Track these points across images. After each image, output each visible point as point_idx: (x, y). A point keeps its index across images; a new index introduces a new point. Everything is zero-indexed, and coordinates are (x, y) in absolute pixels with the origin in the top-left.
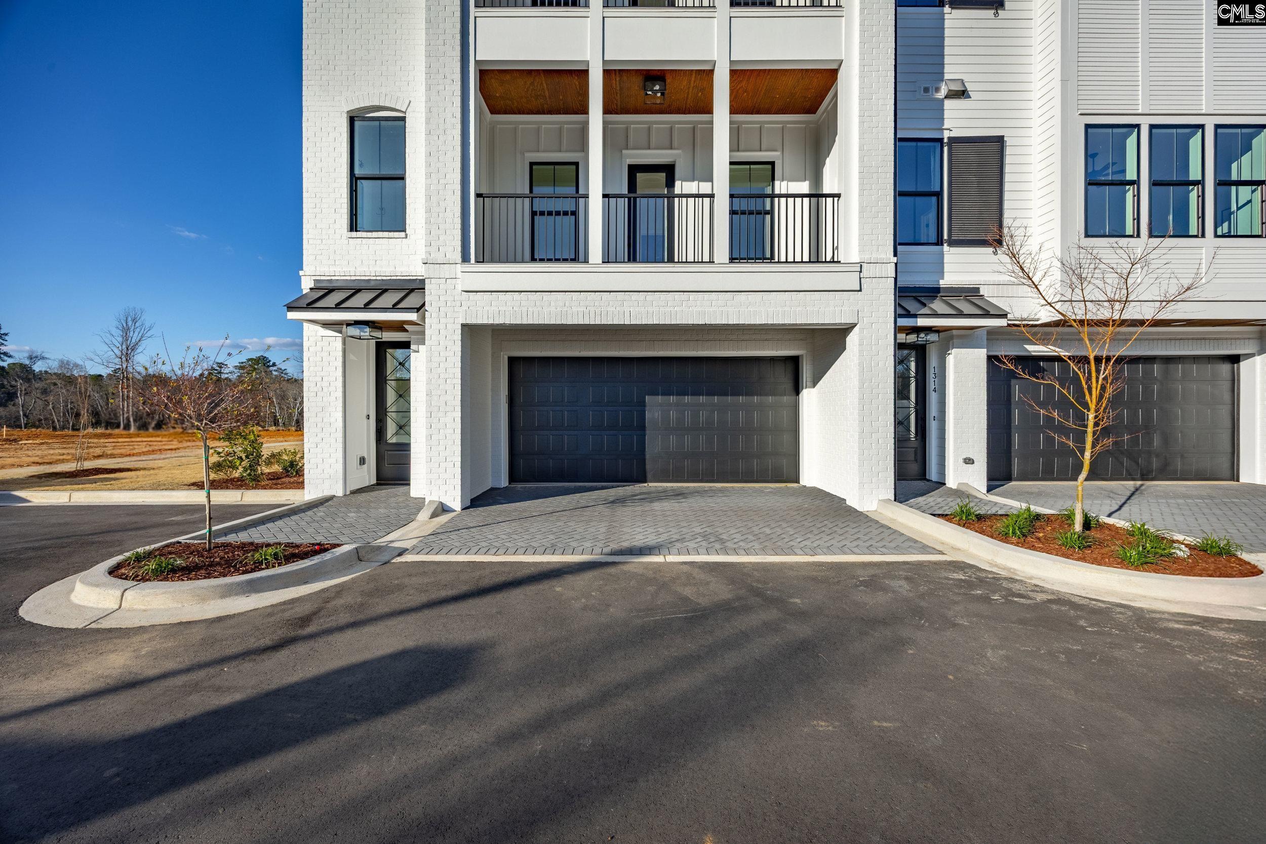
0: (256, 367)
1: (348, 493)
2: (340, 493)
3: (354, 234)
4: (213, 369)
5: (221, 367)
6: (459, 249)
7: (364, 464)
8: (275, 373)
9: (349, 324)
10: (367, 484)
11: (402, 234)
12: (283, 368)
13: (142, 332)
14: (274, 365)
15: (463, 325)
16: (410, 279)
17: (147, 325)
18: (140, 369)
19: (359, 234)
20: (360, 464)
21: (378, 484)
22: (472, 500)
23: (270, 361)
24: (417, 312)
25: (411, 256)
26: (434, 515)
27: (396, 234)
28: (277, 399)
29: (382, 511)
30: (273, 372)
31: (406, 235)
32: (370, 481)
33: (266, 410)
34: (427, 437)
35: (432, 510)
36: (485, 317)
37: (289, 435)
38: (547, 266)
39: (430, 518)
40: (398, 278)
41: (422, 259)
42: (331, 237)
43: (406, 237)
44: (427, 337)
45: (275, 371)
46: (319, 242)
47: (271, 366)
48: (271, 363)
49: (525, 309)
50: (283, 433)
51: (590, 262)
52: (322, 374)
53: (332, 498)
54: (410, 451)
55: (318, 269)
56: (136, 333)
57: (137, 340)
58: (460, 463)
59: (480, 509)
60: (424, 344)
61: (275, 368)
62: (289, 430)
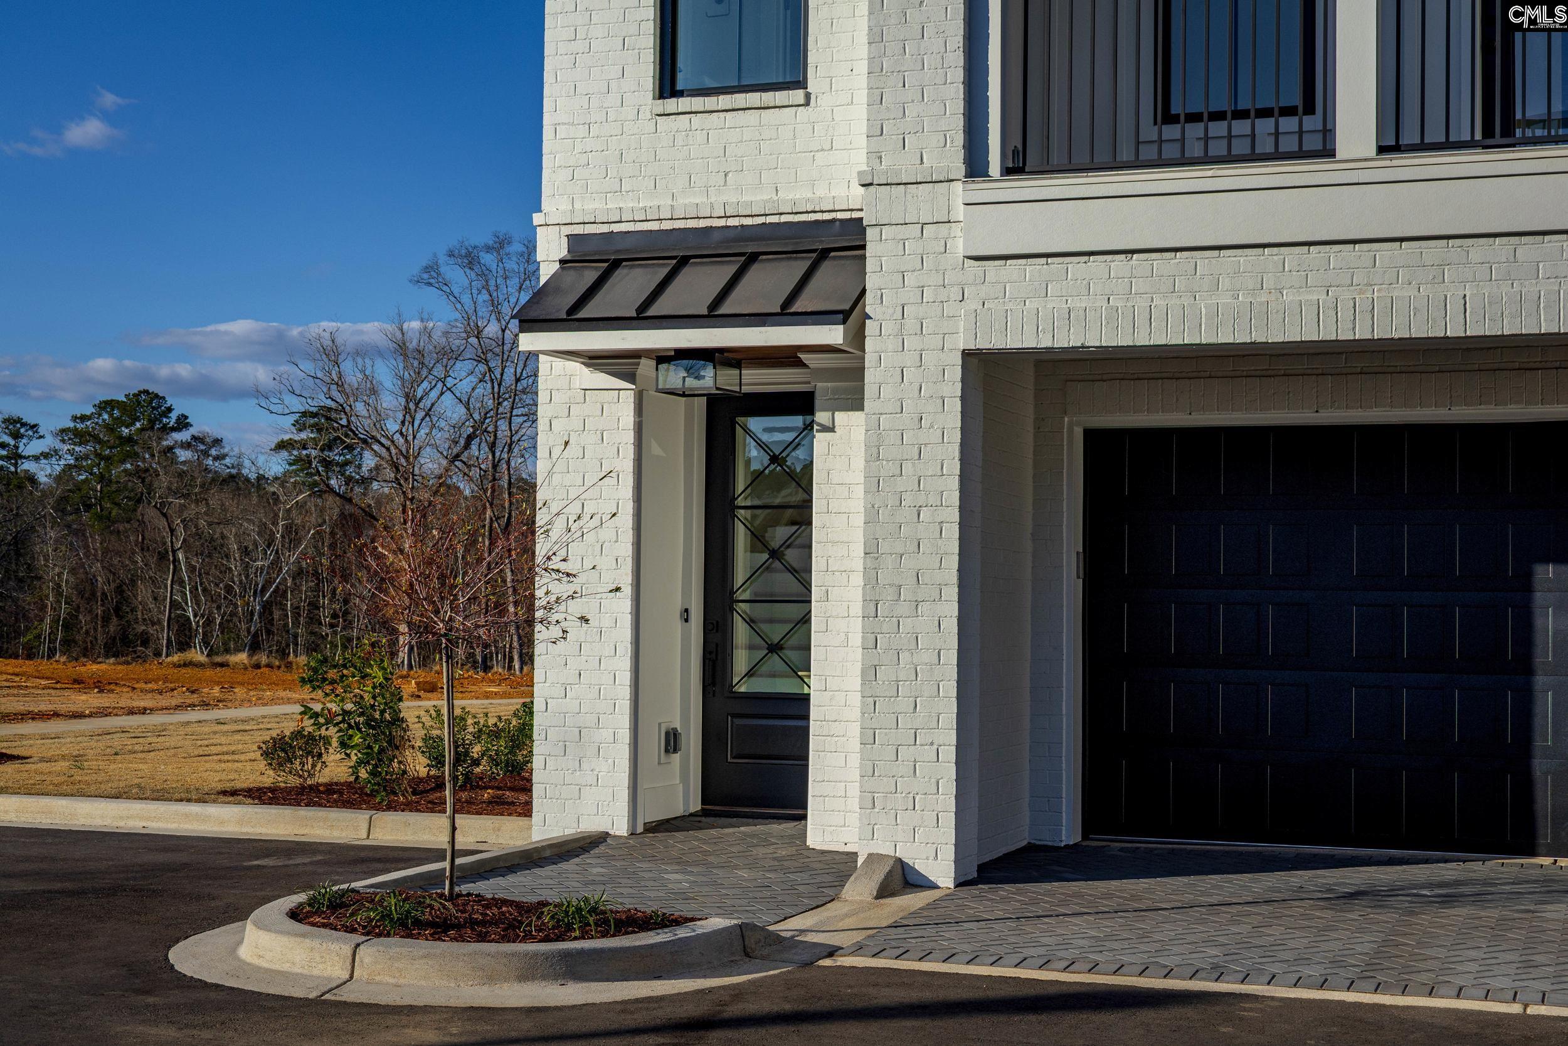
0: (124, 431)
1: (640, 829)
2: (620, 828)
3: (671, 104)
5: (15, 436)
6: (960, 139)
7: (675, 751)
8: (183, 455)
9: (663, 358)
10: (680, 811)
11: (798, 95)
12: (210, 434)
14: (183, 423)
15: (967, 355)
16: (817, 222)
19: (684, 103)
20: (667, 751)
21: (704, 813)
22: (982, 868)
23: (170, 410)
24: (844, 322)
25: (818, 155)
26: (885, 891)
27: (780, 97)
29: (744, 874)
30: (178, 451)
31: (808, 96)
32: (686, 802)
34: (864, 672)
35: (879, 876)
36: (1030, 329)
38: (1210, 173)
39: (877, 897)
40: (784, 219)
41: (859, 173)
42: (611, 118)
43: (807, 104)
44: (869, 390)
45: (186, 446)
46: (582, 131)
47: (173, 429)
48: (174, 416)
49: (1141, 303)
50: (276, 675)
51: (1340, 154)
53: (599, 839)
54: (806, 717)
55: (578, 206)
58: (954, 748)
59: (1006, 887)
60: (861, 408)
61: (184, 436)
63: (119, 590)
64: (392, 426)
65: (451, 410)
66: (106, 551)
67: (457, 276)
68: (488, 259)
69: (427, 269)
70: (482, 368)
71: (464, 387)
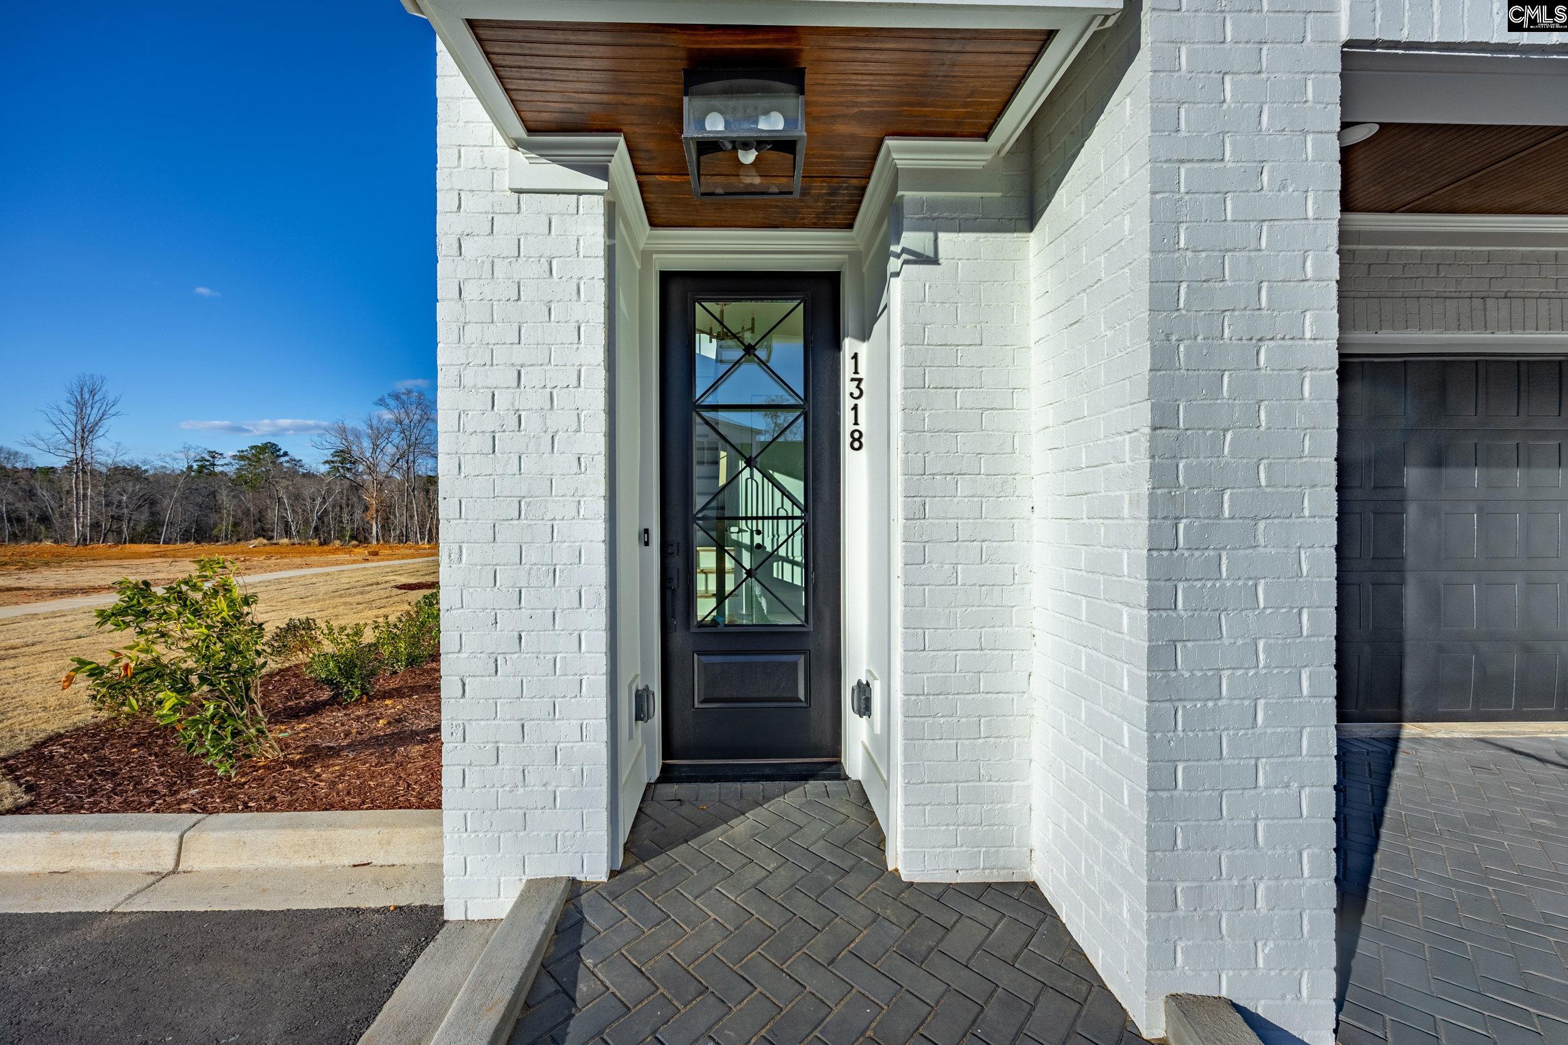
0: (261, 457)
2: (595, 870)
4: (203, 459)
5: (213, 457)
8: (286, 465)
12: (298, 458)
13: (104, 406)
14: (286, 454)
17: (111, 398)
18: (102, 458)
20: (638, 719)
21: (671, 774)
23: (280, 449)
28: (289, 498)
33: (273, 515)
37: (310, 553)
45: (288, 462)
47: (281, 456)
48: (282, 452)
50: (301, 548)
52: (519, 355)
56: (95, 410)
57: (97, 419)
61: (287, 458)
62: (309, 544)
63: (260, 512)
64: (368, 455)
65: (390, 449)
66: (254, 499)
67: (392, 403)
68: (404, 397)
69: (380, 400)
70: (402, 435)
71: (396, 441)
